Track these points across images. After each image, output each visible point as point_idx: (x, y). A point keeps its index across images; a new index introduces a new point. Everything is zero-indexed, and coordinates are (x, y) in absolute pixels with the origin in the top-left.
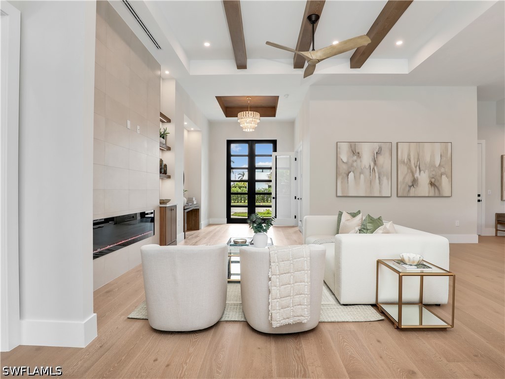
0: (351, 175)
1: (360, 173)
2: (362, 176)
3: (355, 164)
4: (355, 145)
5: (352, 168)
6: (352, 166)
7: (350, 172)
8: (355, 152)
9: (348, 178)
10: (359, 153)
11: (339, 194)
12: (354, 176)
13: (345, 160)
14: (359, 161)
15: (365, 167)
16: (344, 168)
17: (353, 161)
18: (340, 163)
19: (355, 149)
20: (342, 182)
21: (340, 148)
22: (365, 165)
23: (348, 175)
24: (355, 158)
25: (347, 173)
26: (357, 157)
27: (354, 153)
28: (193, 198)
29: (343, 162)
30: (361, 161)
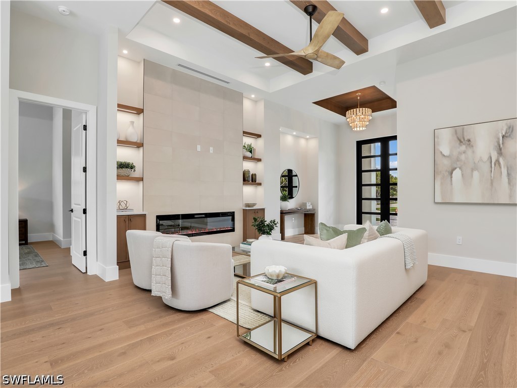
0: (457, 173)
1: (472, 170)
2: (476, 174)
3: (463, 157)
4: (463, 129)
5: (458, 163)
6: (458, 160)
7: (455, 169)
8: (463, 139)
9: (451, 177)
10: (469, 141)
11: (438, 200)
12: (462, 175)
13: (446, 152)
14: (469, 152)
15: (481, 159)
16: (445, 164)
17: (460, 153)
18: (439, 158)
19: (463, 134)
20: (442, 184)
21: (438, 138)
22: (481, 157)
23: (452, 173)
24: (463, 148)
25: (450, 171)
26: (466, 147)
27: (461, 142)
28: (306, 203)
29: (444, 155)
30: (473, 152)
